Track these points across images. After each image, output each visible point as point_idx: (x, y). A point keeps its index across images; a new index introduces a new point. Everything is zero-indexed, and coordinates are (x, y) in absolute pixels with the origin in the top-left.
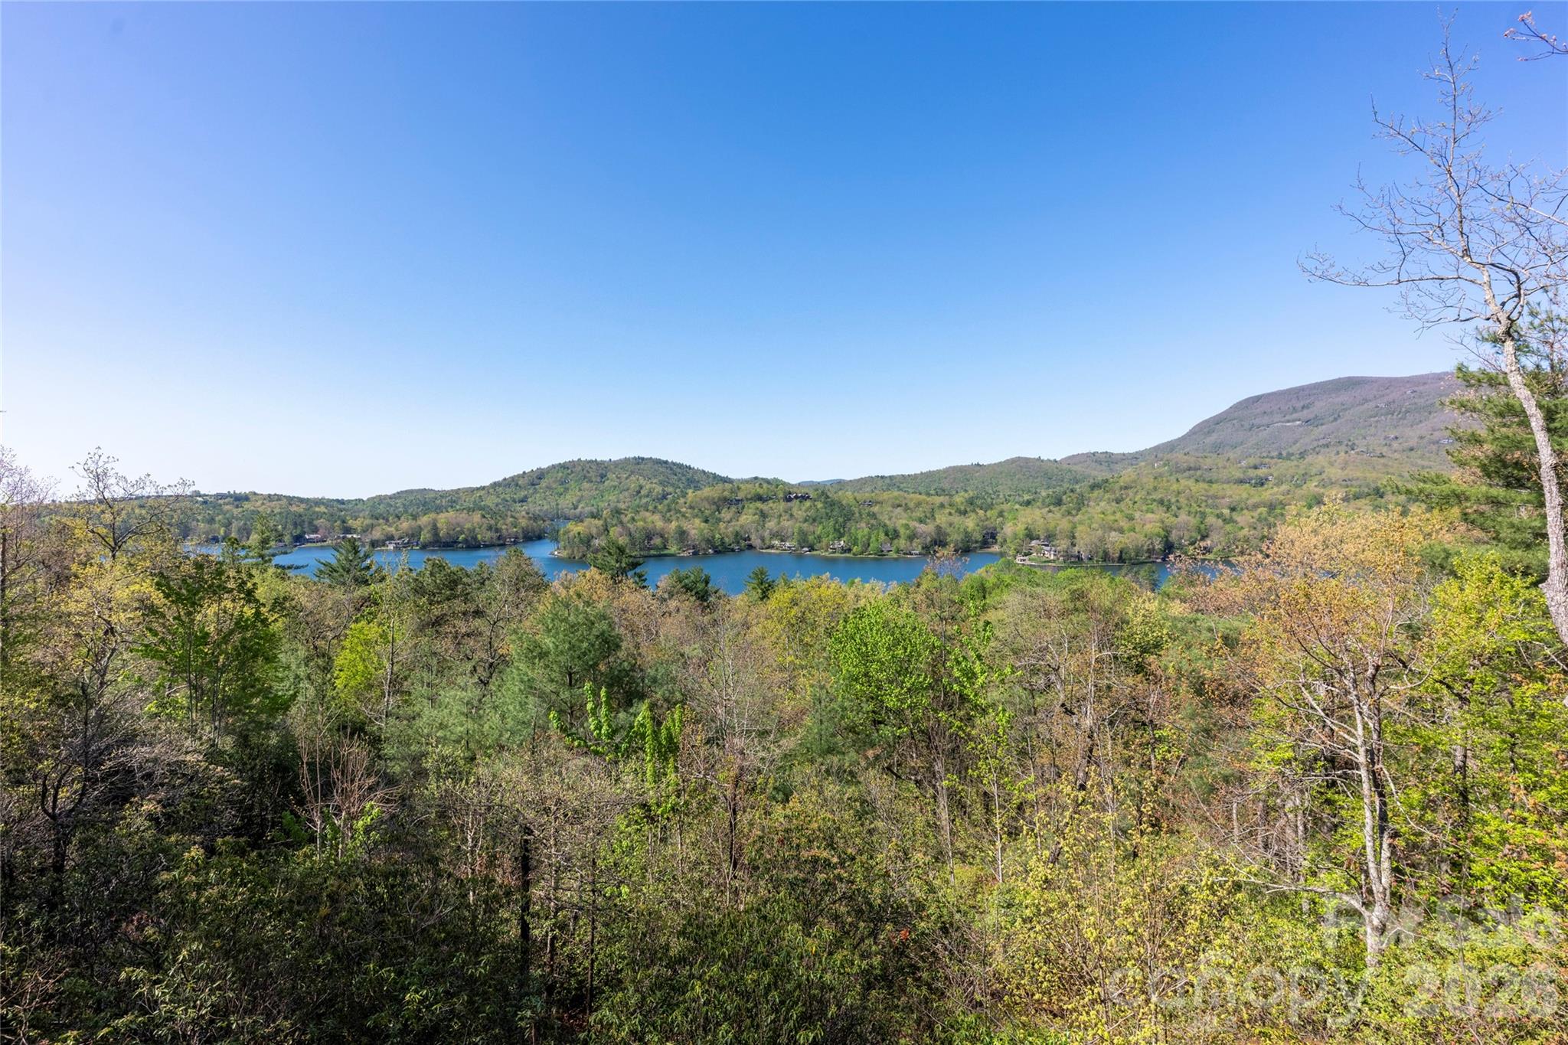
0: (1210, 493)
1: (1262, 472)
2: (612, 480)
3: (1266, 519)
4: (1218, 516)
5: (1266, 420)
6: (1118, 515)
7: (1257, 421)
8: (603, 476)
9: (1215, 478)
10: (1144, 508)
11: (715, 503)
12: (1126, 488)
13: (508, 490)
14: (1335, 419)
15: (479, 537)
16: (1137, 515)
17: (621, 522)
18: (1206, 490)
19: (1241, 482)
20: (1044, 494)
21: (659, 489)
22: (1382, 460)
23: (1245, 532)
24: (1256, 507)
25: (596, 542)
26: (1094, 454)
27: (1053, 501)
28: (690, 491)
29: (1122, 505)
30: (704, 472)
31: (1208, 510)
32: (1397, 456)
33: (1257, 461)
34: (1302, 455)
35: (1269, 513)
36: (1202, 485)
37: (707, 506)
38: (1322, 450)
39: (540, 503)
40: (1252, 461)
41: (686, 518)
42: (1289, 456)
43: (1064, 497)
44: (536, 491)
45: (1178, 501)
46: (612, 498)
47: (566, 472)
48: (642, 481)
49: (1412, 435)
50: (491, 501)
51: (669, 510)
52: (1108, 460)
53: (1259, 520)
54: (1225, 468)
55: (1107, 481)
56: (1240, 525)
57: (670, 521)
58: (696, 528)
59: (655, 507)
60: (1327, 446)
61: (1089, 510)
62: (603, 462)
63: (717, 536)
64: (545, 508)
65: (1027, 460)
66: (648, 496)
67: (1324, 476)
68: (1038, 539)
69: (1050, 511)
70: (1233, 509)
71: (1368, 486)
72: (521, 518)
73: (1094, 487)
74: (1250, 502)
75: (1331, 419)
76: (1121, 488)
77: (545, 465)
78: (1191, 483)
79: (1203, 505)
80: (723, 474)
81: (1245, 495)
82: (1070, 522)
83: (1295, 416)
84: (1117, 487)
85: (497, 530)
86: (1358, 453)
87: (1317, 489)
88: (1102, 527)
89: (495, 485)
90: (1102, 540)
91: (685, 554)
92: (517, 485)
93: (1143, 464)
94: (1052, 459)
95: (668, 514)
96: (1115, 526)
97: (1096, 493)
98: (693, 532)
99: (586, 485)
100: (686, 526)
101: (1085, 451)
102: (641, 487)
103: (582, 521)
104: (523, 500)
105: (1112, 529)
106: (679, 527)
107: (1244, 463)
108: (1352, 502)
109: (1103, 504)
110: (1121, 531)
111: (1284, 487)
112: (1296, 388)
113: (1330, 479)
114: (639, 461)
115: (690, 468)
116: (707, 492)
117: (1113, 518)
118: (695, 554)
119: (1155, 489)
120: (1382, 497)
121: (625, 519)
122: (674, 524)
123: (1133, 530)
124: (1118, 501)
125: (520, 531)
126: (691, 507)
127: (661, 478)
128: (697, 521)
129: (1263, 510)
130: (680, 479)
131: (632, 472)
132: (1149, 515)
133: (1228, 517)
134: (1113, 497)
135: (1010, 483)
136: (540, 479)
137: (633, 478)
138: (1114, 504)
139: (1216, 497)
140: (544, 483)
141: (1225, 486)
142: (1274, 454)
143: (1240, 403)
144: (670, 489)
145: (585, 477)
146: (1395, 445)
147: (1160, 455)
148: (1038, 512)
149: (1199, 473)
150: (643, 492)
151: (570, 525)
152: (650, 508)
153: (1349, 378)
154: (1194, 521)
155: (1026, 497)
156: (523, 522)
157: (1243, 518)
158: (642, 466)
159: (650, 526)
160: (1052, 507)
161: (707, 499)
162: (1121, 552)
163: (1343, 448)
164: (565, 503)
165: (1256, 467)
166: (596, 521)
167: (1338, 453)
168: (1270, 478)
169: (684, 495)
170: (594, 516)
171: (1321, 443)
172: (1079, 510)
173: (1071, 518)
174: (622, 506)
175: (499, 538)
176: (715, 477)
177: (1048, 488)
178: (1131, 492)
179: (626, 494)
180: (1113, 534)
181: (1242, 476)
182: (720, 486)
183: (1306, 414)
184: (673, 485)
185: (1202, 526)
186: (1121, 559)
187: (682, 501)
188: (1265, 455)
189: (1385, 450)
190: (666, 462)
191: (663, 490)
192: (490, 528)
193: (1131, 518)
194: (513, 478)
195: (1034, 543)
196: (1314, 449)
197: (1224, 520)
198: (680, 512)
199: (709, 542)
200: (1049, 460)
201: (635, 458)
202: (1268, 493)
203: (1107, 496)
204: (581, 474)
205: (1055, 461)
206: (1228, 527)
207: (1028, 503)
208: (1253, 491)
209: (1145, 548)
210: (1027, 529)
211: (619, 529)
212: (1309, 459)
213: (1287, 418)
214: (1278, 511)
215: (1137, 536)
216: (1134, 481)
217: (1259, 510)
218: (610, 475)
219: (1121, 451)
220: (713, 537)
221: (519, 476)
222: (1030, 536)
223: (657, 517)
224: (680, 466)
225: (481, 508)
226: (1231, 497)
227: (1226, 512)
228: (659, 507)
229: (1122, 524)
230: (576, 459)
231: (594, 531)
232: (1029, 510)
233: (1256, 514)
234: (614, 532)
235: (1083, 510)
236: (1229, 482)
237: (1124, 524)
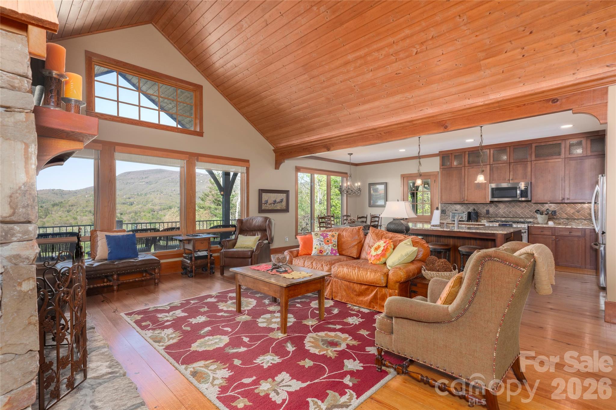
1: (132, 200)
3: (134, 217)
5: (132, 181)
6: (69, 218)
7: (129, 181)
10: (82, 214)
12: (72, 206)
14: (156, 183)
16: (79, 217)
19: (124, 204)
22: (171, 197)
24: (130, 213)
29: (71, 213)
32: (175, 196)
33: (130, 196)
34: (146, 194)
35: (135, 215)
40: (128, 196)
42: (141, 195)
52: (61, 193)
53: (132, 218)
55: (62, 202)
60: (154, 192)
67: (153, 202)
70: (121, 214)
73: (54, 205)
74: (128, 211)
76: (69, 206)
81: (126, 209)
83: (143, 180)
84: (67, 205)
86: (163, 195)
87: (151, 206)
97: (56, 208)
107: (124, 197)
108: (163, 211)
109: (60, 213)
111: (140, 206)
112: (143, 171)
113: (155, 203)
117: (66, 219)
119: (87, 206)
120: (171, 209)
124: (68, 211)
129: (133, 214)
132: (85, 217)
134: (65, 209)
138: (66, 213)
142: (136, 194)
143: (122, 174)
147: (88, 192)
153: (159, 169)
163: (159, 193)
165: (129, 198)
167: (157, 194)
168: (135, 202)
171: (152, 190)
178: (74, 208)
181: (124, 202)
183: (146, 180)
188: (132, 194)
189: (171, 194)
196: (150, 193)
202: (134, 208)
203: (62, 209)
208: (129, 207)
212: (148, 196)
213: (140, 181)
214: (138, 214)
216: (76, 203)
217: (131, 214)
219: (68, 189)
226: (120, 209)
233: (130, 216)
236: (119, 204)
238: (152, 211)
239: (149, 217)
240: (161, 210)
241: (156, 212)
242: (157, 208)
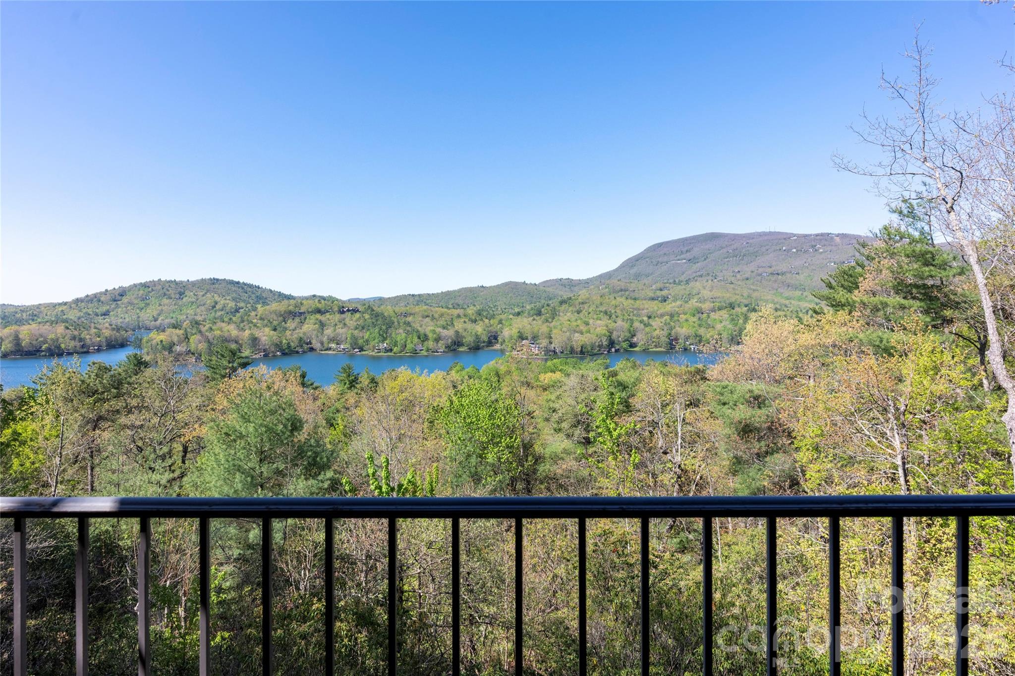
0: (635, 307)
1: (665, 293)
2: (189, 297)
3: (669, 324)
4: (641, 322)
5: (665, 259)
6: (579, 322)
7: (660, 260)
8: (181, 294)
9: (637, 296)
10: (595, 317)
11: (281, 315)
12: (583, 303)
13: (90, 305)
14: (705, 259)
15: (63, 346)
16: (591, 321)
17: (200, 332)
18: (633, 305)
19: (653, 299)
20: (528, 307)
21: (232, 304)
22: (732, 286)
23: (657, 332)
24: (662, 316)
25: (178, 348)
26: (561, 280)
27: (536, 312)
28: (259, 306)
29: (581, 315)
30: (271, 291)
31: (635, 318)
32: (740, 283)
33: (662, 286)
34: (687, 282)
35: (671, 320)
36: (630, 301)
37: (275, 318)
38: (699, 279)
39: (122, 316)
40: (659, 285)
41: (258, 327)
42: (680, 283)
43: (543, 310)
44: (117, 306)
45: (616, 312)
46: (190, 312)
47: (147, 290)
48: (217, 298)
49: (747, 270)
50: (72, 315)
51: (243, 321)
52: (569, 284)
53: (665, 324)
54: (642, 290)
55: (570, 298)
56: (655, 327)
57: (243, 330)
58: (266, 336)
59: (230, 319)
60: (701, 276)
61: (560, 318)
62: (181, 282)
63: (284, 341)
64: (127, 320)
65: (516, 284)
66: (222, 310)
67: (700, 296)
68: (527, 339)
69: (534, 320)
70: (649, 317)
71: (725, 302)
72: (105, 328)
73: (562, 302)
74: (659, 312)
75: (703, 259)
76: (580, 303)
77: (126, 284)
78: (623, 300)
79: (631, 314)
80: (287, 292)
81: (656, 308)
82: (548, 327)
83: (682, 256)
84: (577, 302)
85: (81, 340)
86: (718, 281)
87: (697, 304)
88: (569, 330)
89: (77, 301)
90: (569, 339)
91: (257, 356)
92: (99, 301)
93: (593, 287)
94: (533, 283)
95: (242, 325)
96: (578, 329)
97: (564, 306)
98: (264, 338)
99: (165, 301)
100: (257, 333)
101: (555, 278)
102: (216, 303)
103: (164, 331)
104: (105, 314)
105: (575, 331)
106: (252, 334)
107: (654, 287)
108: (717, 312)
109: (569, 314)
110: (582, 333)
111: (678, 303)
112: (683, 239)
113: (704, 297)
114: (214, 281)
115: (258, 287)
116: (274, 306)
117: (576, 324)
118: (266, 356)
119: (601, 304)
120: (733, 309)
121: (204, 329)
122: (247, 333)
123: (589, 332)
124: (579, 312)
125: (104, 340)
126: (261, 319)
127: (234, 295)
128: (267, 330)
129: (667, 317)
130: (250, 297)
131: (208, 291)
132: (599, 322)
133: (647, 322)
134: (574, 309)
135: (505, 300)
136: (122, 295)
137: (208, 295)
138: (576, 314)
139: (639, 309)
140: (125, 300)
141: (644, 302)
142: (671, 281)
143: (650, 247)
144: (242, 304)
145: (165, 294)
146: (738, 276)
147: (603, 281)
148: (525, 320)
149: (627, 293)
150: (217, 307)
151: (153, 335)
152: (226, 319)
153: (712, 233)
154: (626, 326)
155: (517, 310)
156: (107, 333)
157: (656, 323)
158: (217, 286)
159: (226, 334)
160: (535, 316)
161: (275, 312)
162: (582, 347)
163: (710, 278)
164: (146, 316)
165: (661, 290)
166: (177, 331)
167: (707, 281)
168: (670, 296)
169: (255, 309)
170: (175, 326)
171: (698, 274)
172: (553, 318)
173: (548, 324)
174: (199, 318)
175: (83, 347)
176: (280, 294)
177: (531, 303)
178: (586, 306)
179: (203, 308)
180: (577, 335)
181: (653, 295)
182: (286, 302)
183: (689, 256)
184: (244, 301)
185: (632, 329)
186: (582, 352)
187: (253, 314)
188: (666, 281)
189: (733, 279)
190: (238, 283)
191: (236, 305)
192: (74, 338)
193: (587, 324)
194: (95, 295)
195: (524, 342)
196: (694, 278)
197: (645, 325)
198: (252, 323)
199: (278, 346)
200: (531, 284)
201: (210, 279)
202: (669, 307)
203: (571, 309)
204: (161, 292)
205: (535, 284)
206: (647, 329)
207: (518, 314)
208: (660, 305)
209: (597, 344)
210: (519, 332)
211: (197, 337)
212: (692, 284)
213: (678, 257)
214: (676, 318)
215: (592, 336)
216: (588, 299)
217: (665, 318)
218: (187, 293)
219: (577, 278)
220: (281, 342)
221: (101, 293)
222: (522, 337)
223: (232, 327)
224: (250, 286)
225: (66, 321)
226: (647, 309)
227: (645, 319)
228: (234, 319)
229: (582, 328)
230: (156, 279)
231: (175, 339)
232: (519, 319)
233: (663, 320)
234: (194, 339)
235: (556, 318)
236: (645, 299)
237: (583, 328)
238: (699, 313)
239: (694, 322)
240: (713, 310)
241: (705, 315)
242: (706, 306)
